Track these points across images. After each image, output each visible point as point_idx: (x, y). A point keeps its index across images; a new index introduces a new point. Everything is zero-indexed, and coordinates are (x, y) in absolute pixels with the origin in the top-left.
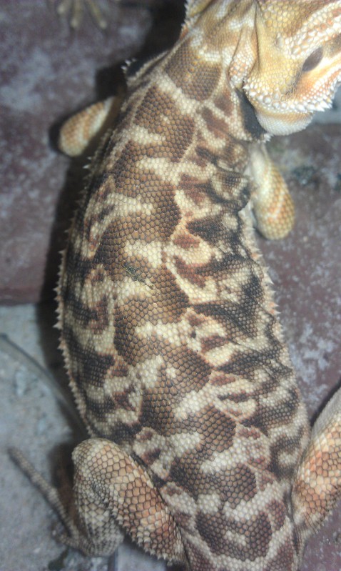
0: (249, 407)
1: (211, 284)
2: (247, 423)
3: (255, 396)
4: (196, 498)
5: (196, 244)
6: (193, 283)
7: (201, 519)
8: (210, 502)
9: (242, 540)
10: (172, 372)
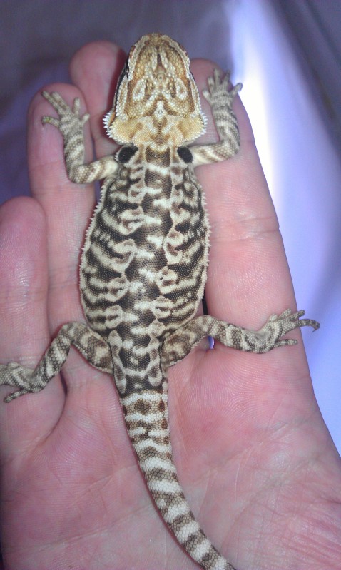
0: (166, 314)
1: (180, 253)
2: (160, 320)
3: (172, 310)
4: (123, 340)
5: (178, 235)
6: (172, 254)
7: (122, 350)
8: (128, 344)
9: (136, 362)
10: (143, 291)
